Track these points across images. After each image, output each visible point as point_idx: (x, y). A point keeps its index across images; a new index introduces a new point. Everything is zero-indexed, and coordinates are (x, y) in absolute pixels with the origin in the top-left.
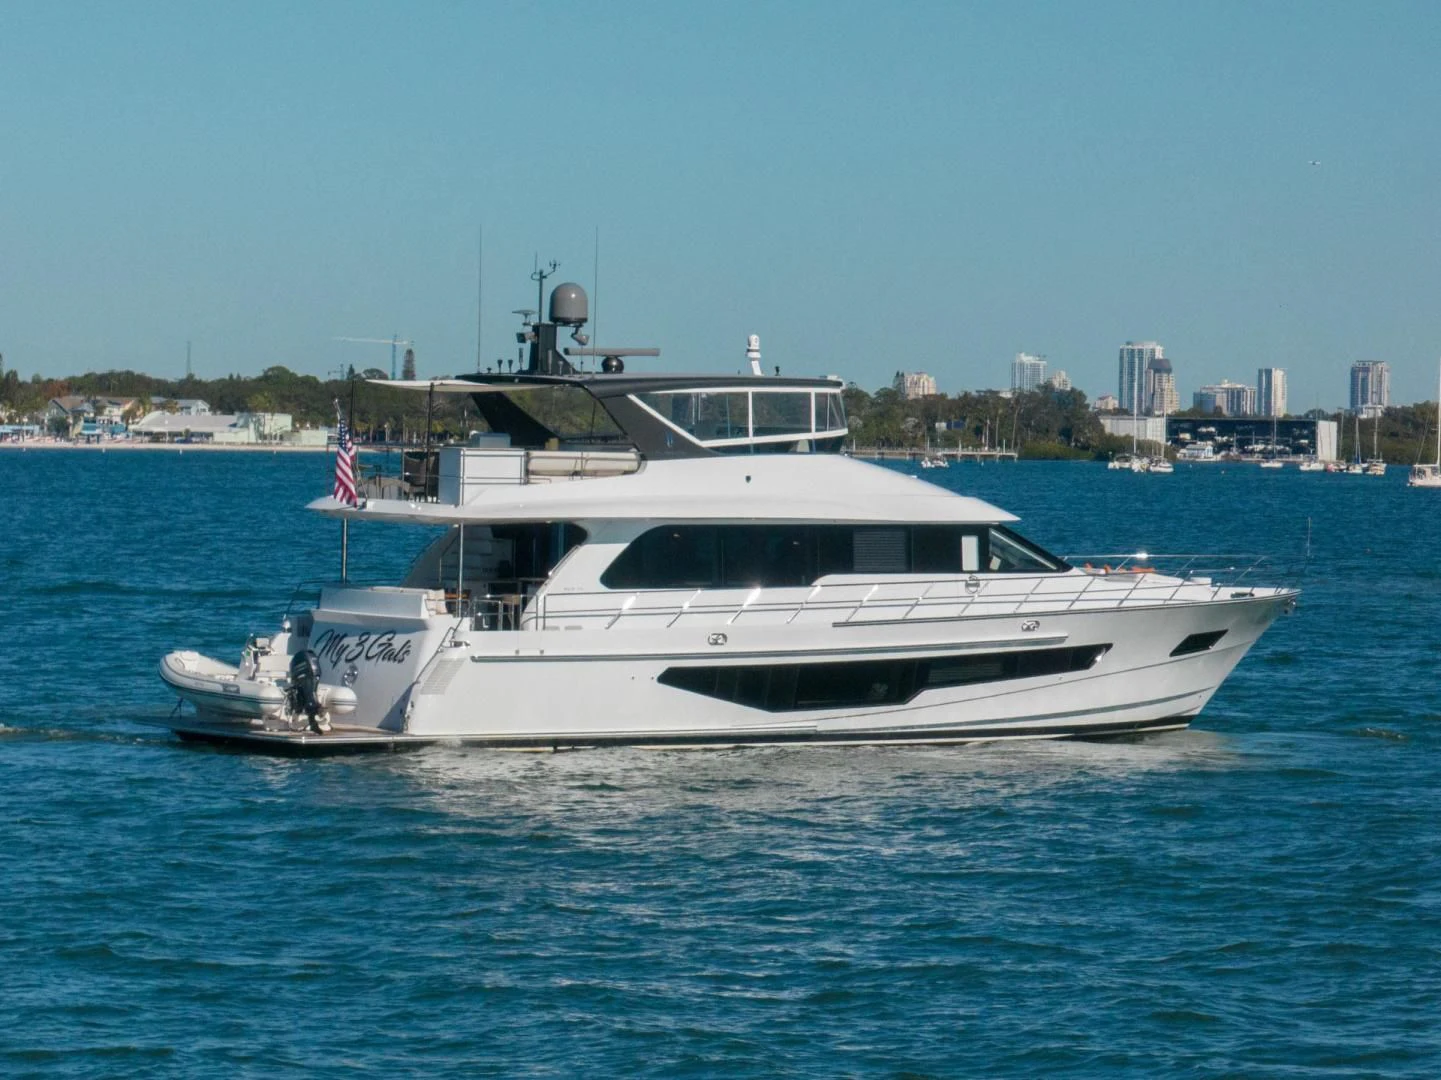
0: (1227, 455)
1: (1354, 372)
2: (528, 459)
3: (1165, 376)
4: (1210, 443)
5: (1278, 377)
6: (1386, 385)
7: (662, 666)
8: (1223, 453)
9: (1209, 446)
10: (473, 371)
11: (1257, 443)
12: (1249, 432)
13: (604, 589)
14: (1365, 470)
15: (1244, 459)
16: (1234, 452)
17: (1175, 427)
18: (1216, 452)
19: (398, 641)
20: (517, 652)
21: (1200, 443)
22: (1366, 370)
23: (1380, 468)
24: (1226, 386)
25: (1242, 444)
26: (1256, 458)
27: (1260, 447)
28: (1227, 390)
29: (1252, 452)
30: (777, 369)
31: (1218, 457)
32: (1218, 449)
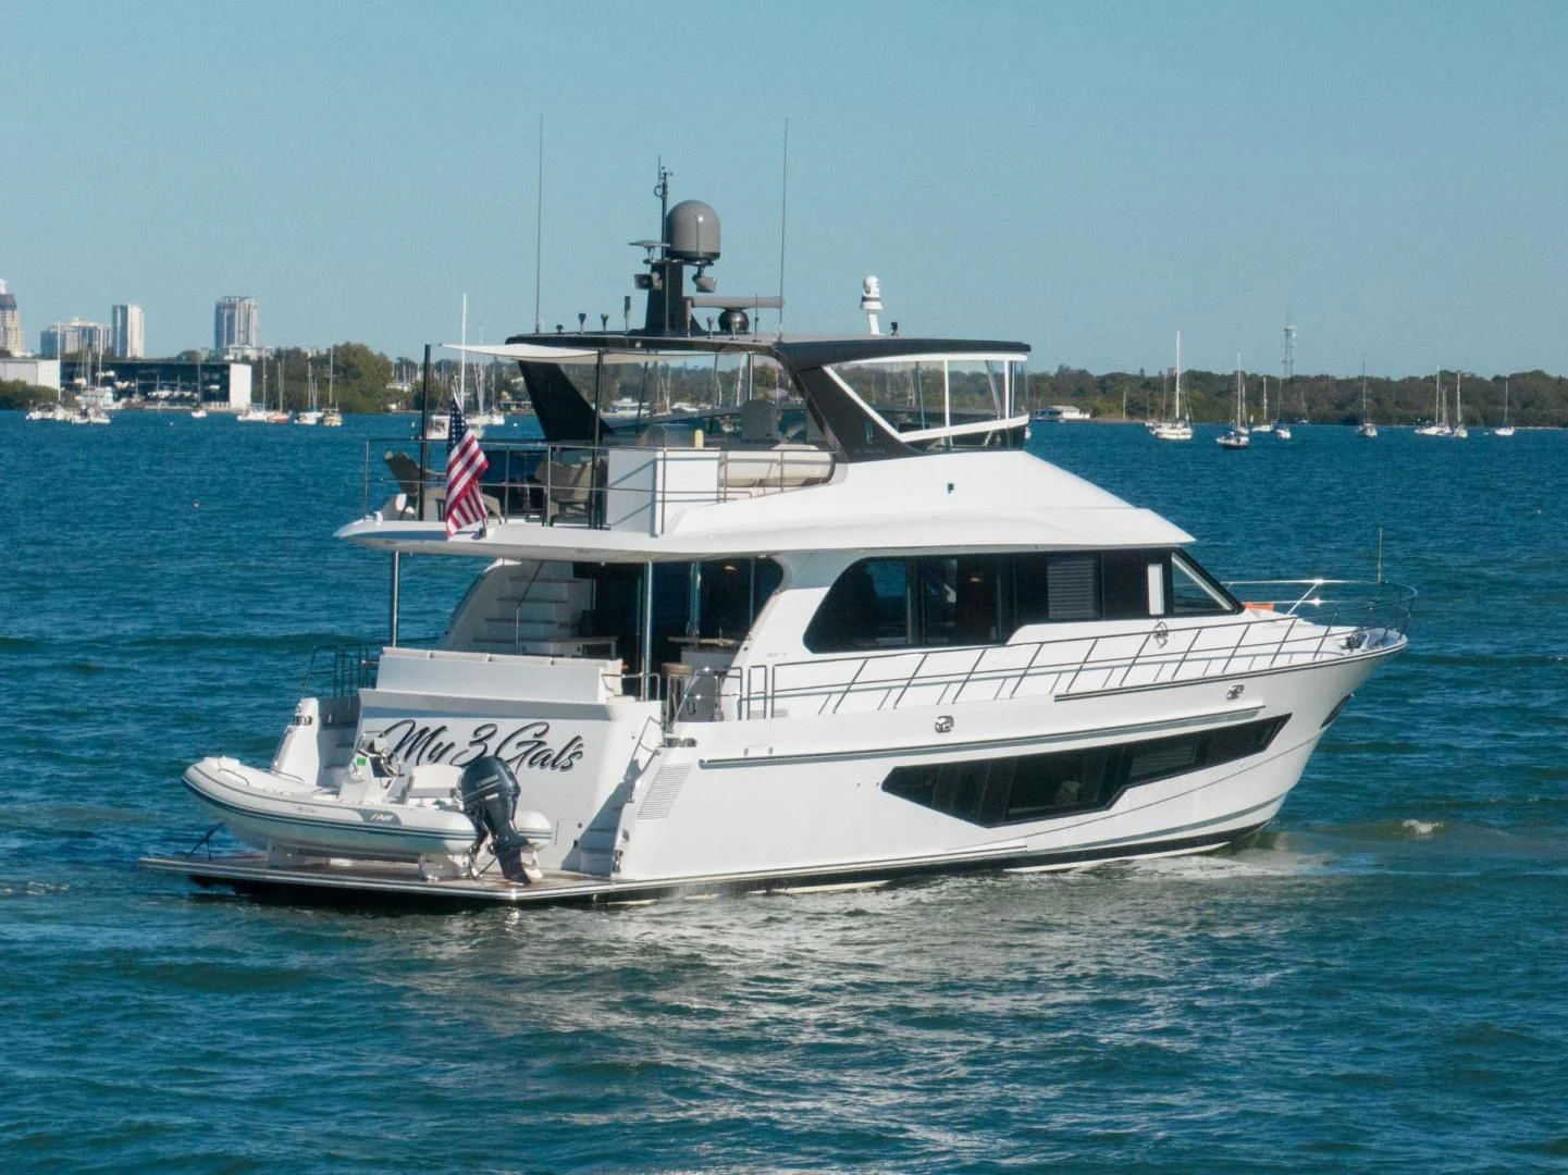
0: (128, 403)
1: (219, 309)
2: (723, 463)
3: (9, 313)
4: (109, 389)
5: (135, 315)
6: (254, 322)
7: (886, 767)
8: (124, 400)
9: (108, 392)
10: (529, 331)
11: (162, 388)
12: (154, 377)
13: (809, 655)
14: (320, 421)
15: (148, 407)
16: (136, 399)
17: (69, 370)
18: (116, 399)
19: (558, 735)
20: (746, 751)
21: (99, 389)
22: (232, 307)
23: (336, 420)
24: (77, 324)
25: (144, 390)
26: (159, 406)
27: (165, 393)
28: (78, 328)
29: (156, 399)
30: (895, 326)
31: (119, 405)
32: (119, 395)
